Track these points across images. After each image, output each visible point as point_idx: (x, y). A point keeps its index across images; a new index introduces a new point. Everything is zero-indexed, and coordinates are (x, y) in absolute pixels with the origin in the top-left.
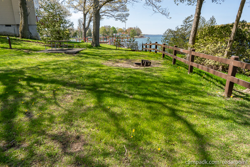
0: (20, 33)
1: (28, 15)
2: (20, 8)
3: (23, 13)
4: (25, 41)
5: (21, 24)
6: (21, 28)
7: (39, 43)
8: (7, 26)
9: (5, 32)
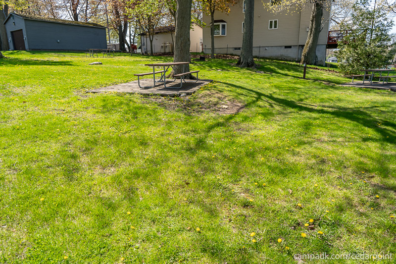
0: (303, 57)
1: (320, 31)
2: (310, 22)
3: (315, 29)
4: (310, 68)
5: (308, 44)
6: (305, 50)
7: (331, 71)
8: (286, 47)
9: (282, 56)
